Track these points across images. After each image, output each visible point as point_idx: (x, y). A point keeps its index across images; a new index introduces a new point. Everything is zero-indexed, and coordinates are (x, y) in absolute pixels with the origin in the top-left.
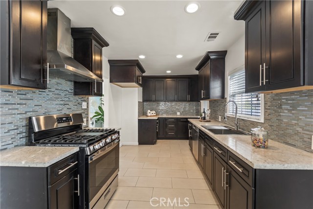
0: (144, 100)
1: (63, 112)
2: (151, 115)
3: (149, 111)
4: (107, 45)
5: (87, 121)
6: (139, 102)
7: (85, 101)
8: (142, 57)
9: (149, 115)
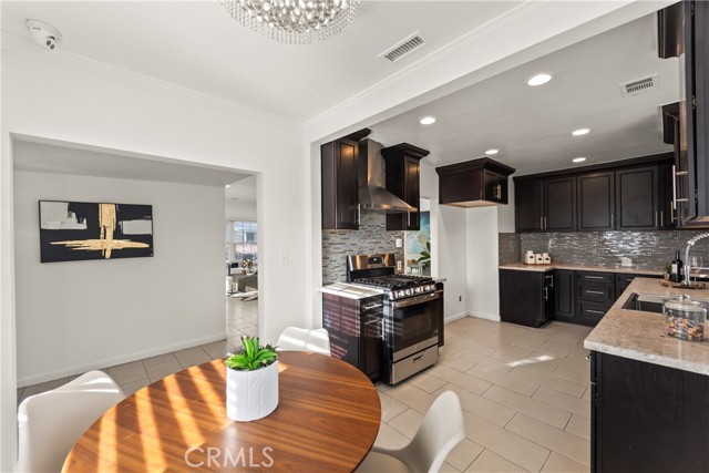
0: (519, 230)
1: (375, 252)
2: (536, 261)
3: (530, 253)
4: (426, 153)
5: (403, 264)
6: (500, 234)
7: (399, 237)
8: (491, 153)
9: (530, 261)
